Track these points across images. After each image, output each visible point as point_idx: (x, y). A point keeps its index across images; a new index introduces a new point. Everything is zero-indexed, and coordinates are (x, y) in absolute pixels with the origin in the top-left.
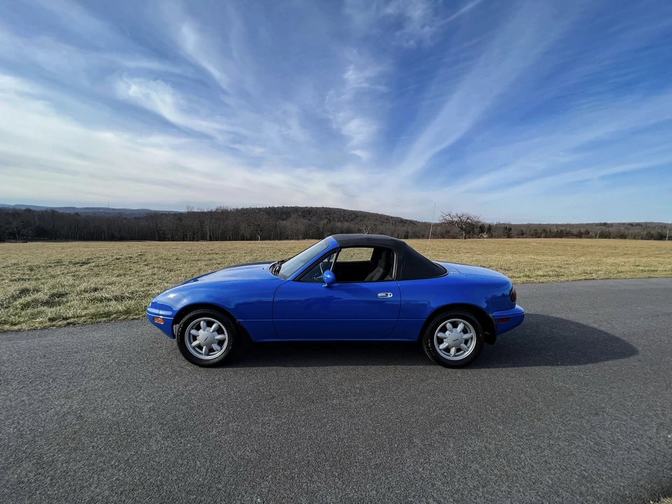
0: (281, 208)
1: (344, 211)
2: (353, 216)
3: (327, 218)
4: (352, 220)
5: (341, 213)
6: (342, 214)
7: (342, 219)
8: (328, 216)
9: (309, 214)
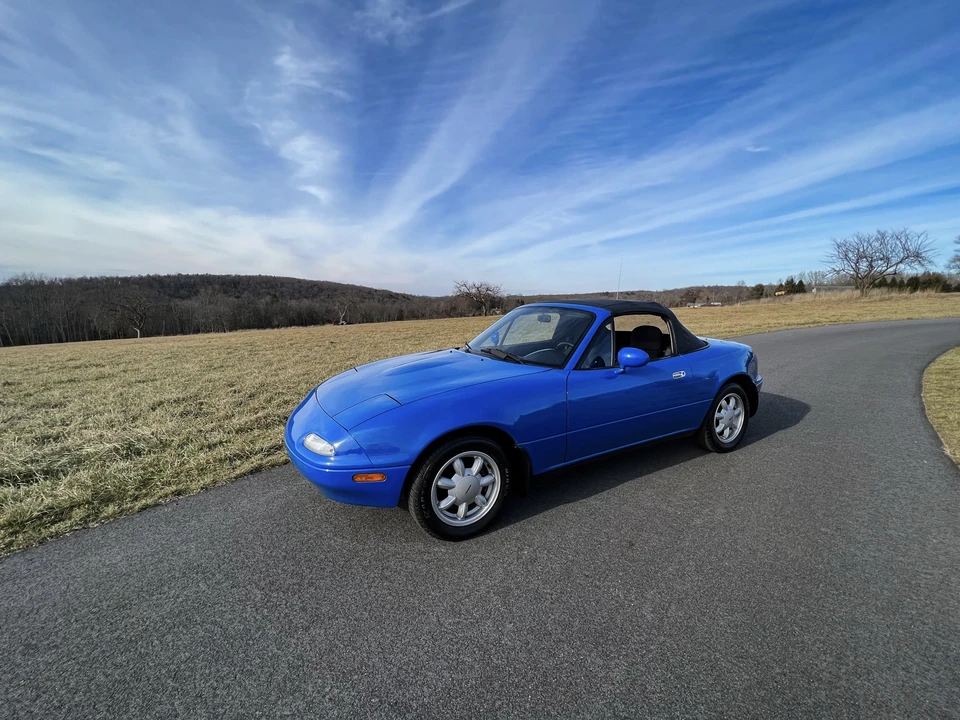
0: (174, 277)
1: (299, 281)
2: (316, 289)
3: (269, 293)
4: (314, 296)
5: (293, 285)
6: (296, 286)
7: (297, 295)
8: (272, 291)
9: (235, 287)
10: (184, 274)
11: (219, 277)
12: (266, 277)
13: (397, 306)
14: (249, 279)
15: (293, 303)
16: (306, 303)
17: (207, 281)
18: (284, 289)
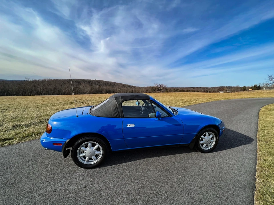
1: (105, 81)
2: (110, 84)
3: (98, 85)
6: (105, 83)
7: (105, 85)
8: (99, 84)
9: (90, 83)
10: (77, 79)
11: (86, 80)
12: (97, 80)
13: (131, 89)
14: (93, 80)
15: (105, 87)
16: (108, 87)
17: (83, 81)
18: (102, 83)
